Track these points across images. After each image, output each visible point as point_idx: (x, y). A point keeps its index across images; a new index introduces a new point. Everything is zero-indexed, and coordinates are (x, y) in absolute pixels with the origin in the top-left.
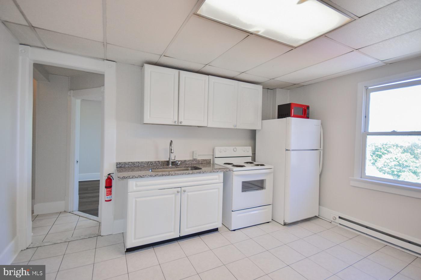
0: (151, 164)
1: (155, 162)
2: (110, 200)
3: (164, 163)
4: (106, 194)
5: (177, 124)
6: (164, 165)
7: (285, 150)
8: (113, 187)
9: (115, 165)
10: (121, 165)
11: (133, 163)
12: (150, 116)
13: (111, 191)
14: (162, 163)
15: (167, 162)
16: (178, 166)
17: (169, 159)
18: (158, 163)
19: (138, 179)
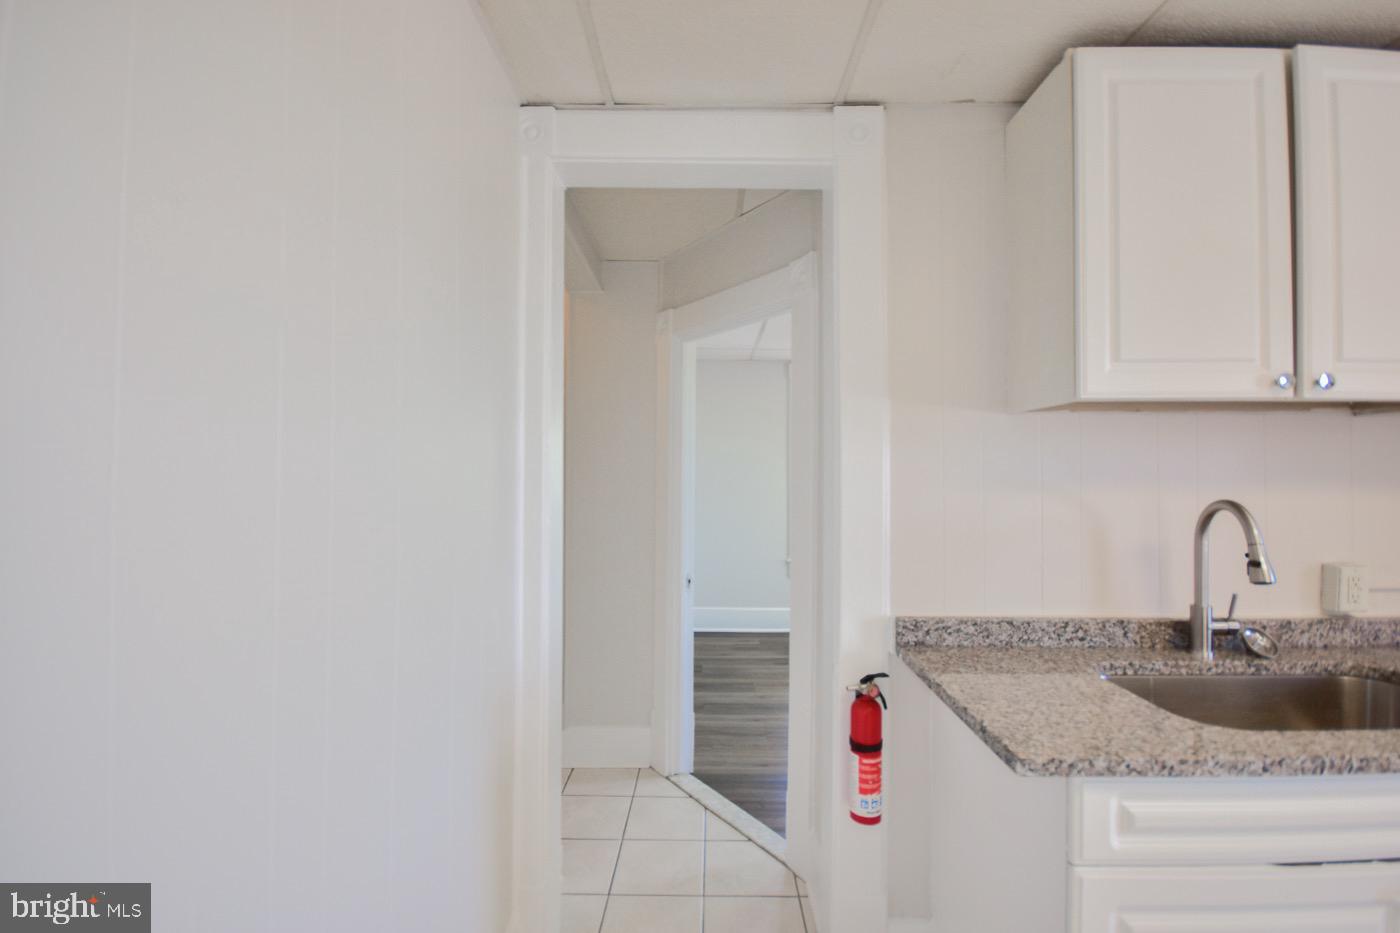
0: (1080, 634)
1: (1103, 625)
2: (875, 821)
3: (1152, 635)
4: (856, 785)
5: (1288, 395)
6: (1153, 647)
8: (885, 750)
9: (892, 633)
10: (920, 634)
11: (982, 627)
12: (1116, 356)
13: (878, 772)
14: (1144, 634)
15: (1170, 631)
16: (1265, 662)
17: (1196, 609)
18: (1120, 632)
19: (1134, 778)
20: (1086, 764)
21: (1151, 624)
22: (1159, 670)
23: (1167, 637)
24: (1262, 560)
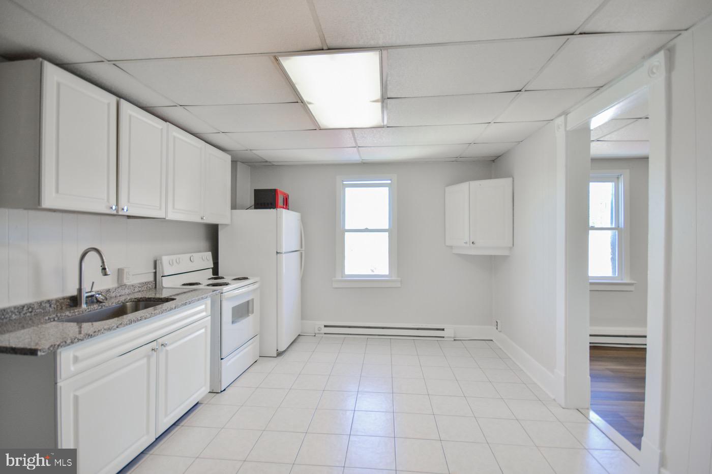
3: (61, 304)
5: (115, 212)
6: (62, 309)
7: (276, 253)
12: (57, 191)
14: (58, 304)
15: (69, 301)
16: (104, 304)
17: (80, 290)
18: (48, 305)
19: (80, 342)
20: (64, 343)
21: (61, 299)
22: (67, 316)
23: (67, 303)
24: (106, 267)
